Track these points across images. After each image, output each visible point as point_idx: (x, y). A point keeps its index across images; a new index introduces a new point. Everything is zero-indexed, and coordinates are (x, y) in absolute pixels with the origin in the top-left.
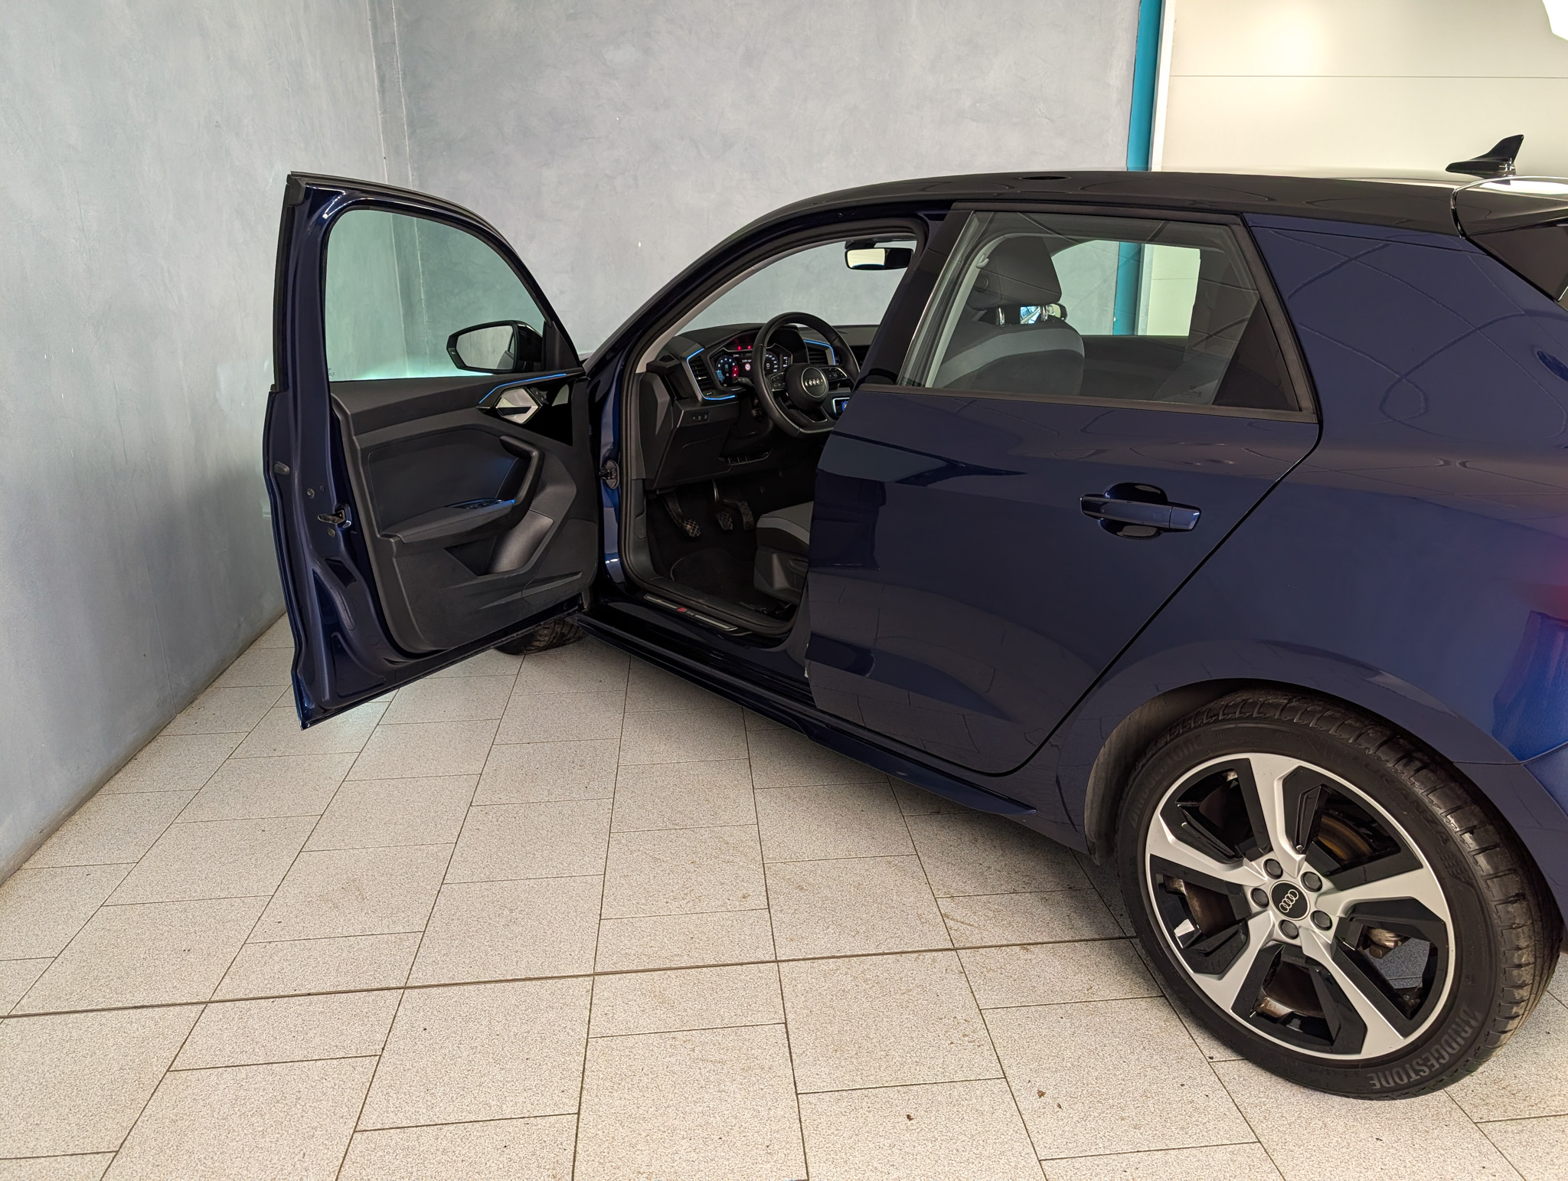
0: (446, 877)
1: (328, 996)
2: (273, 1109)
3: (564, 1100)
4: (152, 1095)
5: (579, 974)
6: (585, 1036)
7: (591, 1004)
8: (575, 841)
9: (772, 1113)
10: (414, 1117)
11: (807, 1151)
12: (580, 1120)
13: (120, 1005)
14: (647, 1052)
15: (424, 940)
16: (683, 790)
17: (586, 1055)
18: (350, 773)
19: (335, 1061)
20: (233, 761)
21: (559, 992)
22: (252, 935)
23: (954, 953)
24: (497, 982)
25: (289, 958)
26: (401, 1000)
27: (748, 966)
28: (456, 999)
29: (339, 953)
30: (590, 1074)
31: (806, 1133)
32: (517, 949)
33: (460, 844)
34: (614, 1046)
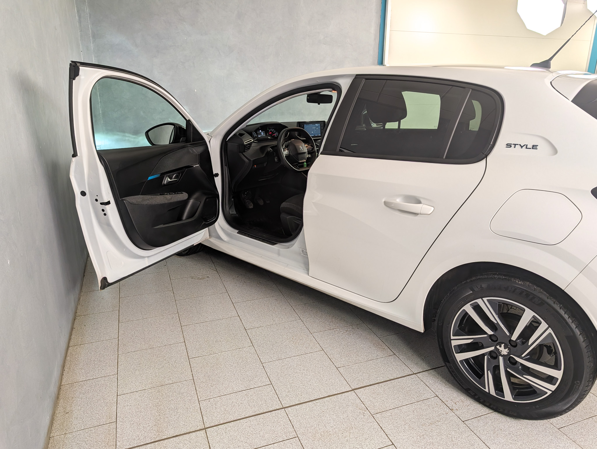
0: (261, 361)
1: (255, 417)
3: (384, 440)
5: (347, 390)
6: (370, 414)
7: (361, 401)
8: (300, 338)
9: (461, 430)
11: (484, 441)
12: (396, 447)
13: (166, 437)
14: (398, 416)
15: (274, 387)
17: (377, 422)
18: (181, 323)
19: (281, 442)
20: (122, 324)
21: (345, 399)
22: (199, 397)
24: (318, 399)
25: (224, 404)
26: (287, 414)
27: (406, 377)
28: (308, 409)
29: (244, 399)
30: (385, 428)
31: (478, 435)
32: (315, 385)
33: (256, 346)
34: (385, 416)
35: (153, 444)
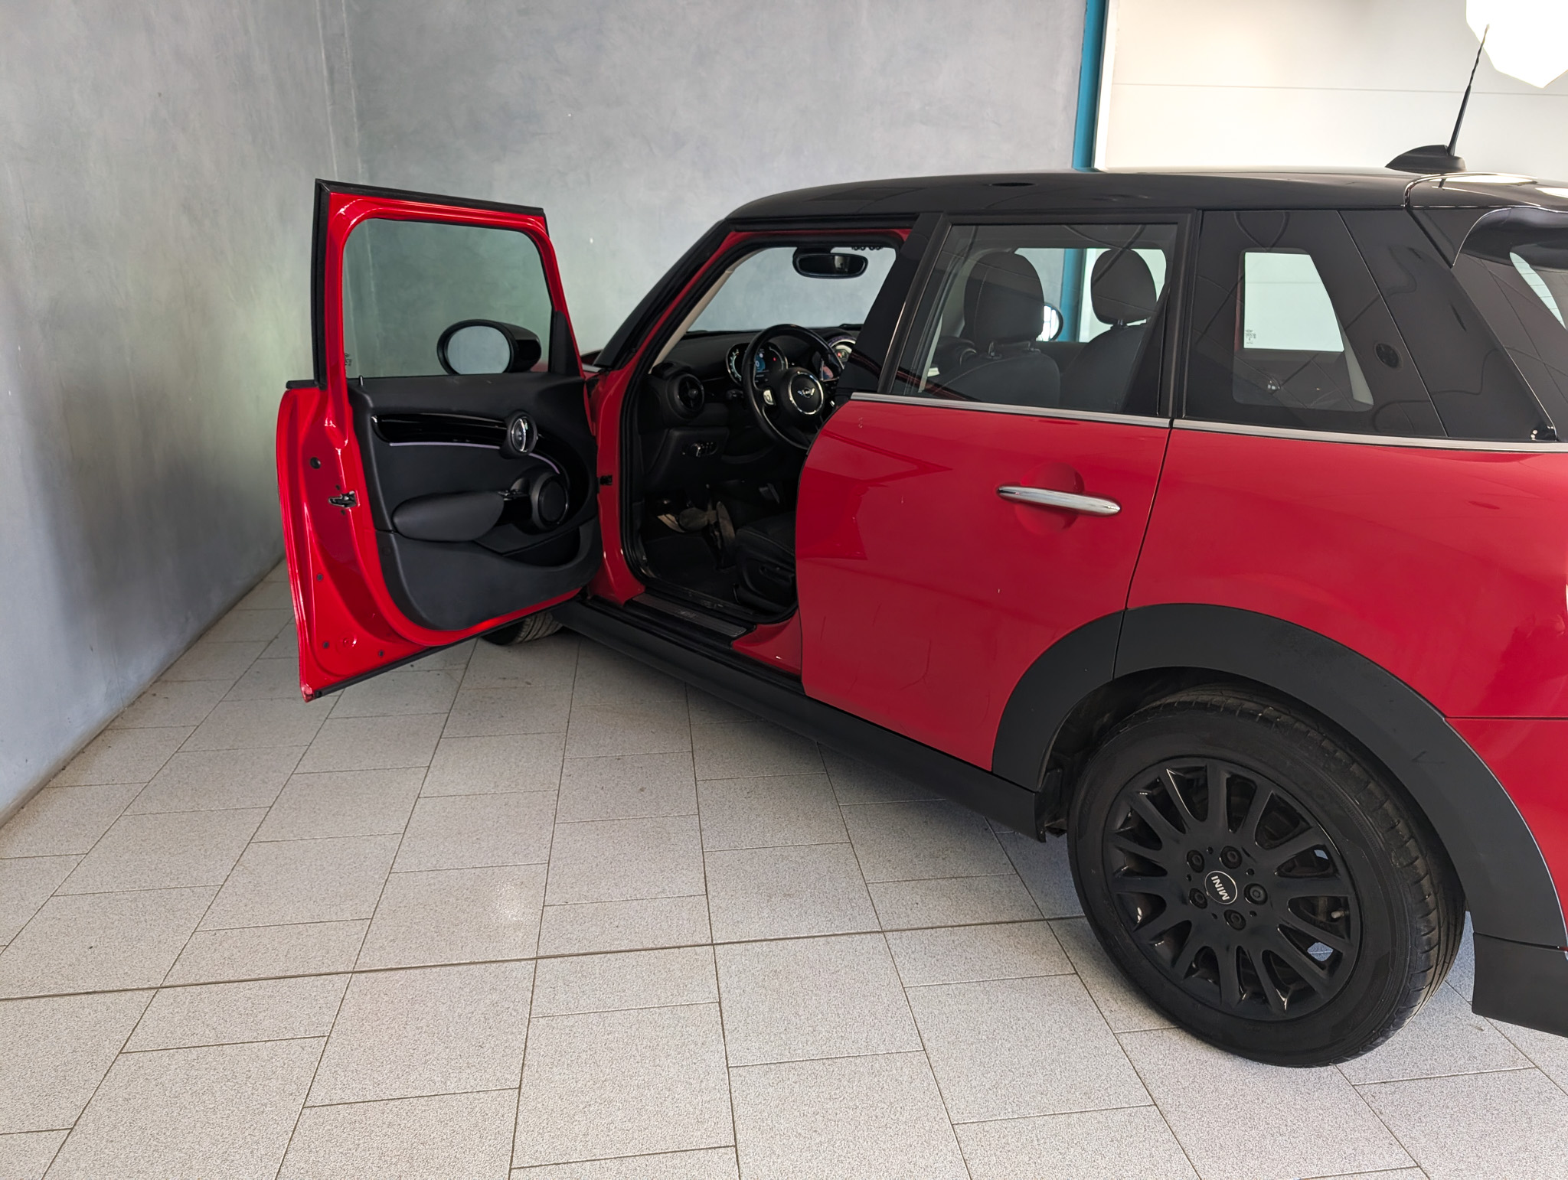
0: (393, 867)
1: (278, 980)
2: (224, 1087)
3: (506, 1076)
4: (105, 1075)
5: (523, 957)
6: (527, 1016)
7: (533, 986)
8: (521, 831)
9: (703, 1085)
10: (361, 1093)
11: (735, 1119)
12: (521, 1094)
13: (71, 991)
14: (587, 1030)
15: (372, 927)
16: (628, 782)
17: (527, 1035)
18: (299, 766)
19: (284, 1042)
20: (181, 754)
21: (502, 974)
22: (202, 923)
23: (882, 935)
24: (442, 965)
25: (239, 945)
26: (348, 985)
27: (685, 948)
28: (402, 982)
29: (288, 940)
30: (531, 1052)
31: (735, 1103)
32: (463, 934)
33: (408, 834)
34: (555, 1026)
35: (37, 999)
